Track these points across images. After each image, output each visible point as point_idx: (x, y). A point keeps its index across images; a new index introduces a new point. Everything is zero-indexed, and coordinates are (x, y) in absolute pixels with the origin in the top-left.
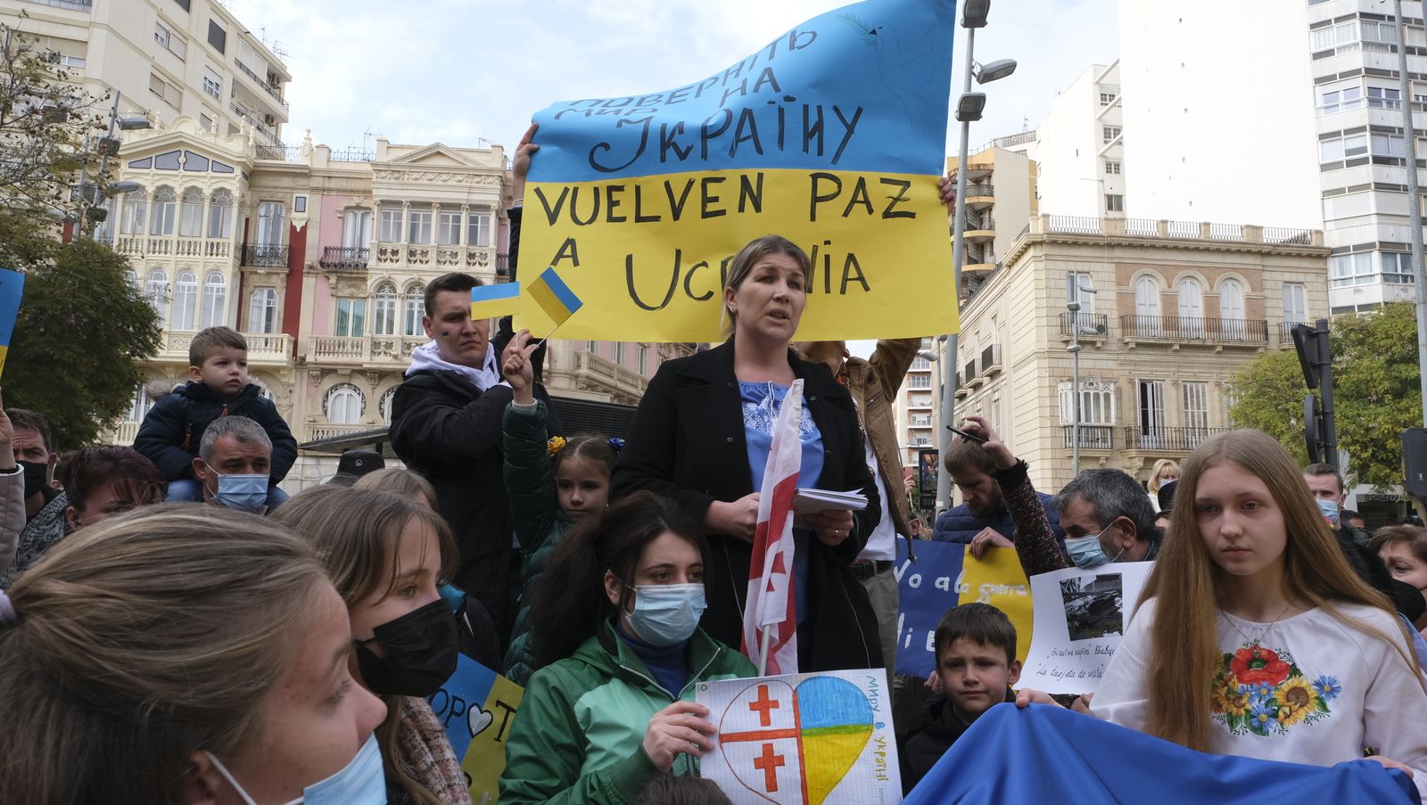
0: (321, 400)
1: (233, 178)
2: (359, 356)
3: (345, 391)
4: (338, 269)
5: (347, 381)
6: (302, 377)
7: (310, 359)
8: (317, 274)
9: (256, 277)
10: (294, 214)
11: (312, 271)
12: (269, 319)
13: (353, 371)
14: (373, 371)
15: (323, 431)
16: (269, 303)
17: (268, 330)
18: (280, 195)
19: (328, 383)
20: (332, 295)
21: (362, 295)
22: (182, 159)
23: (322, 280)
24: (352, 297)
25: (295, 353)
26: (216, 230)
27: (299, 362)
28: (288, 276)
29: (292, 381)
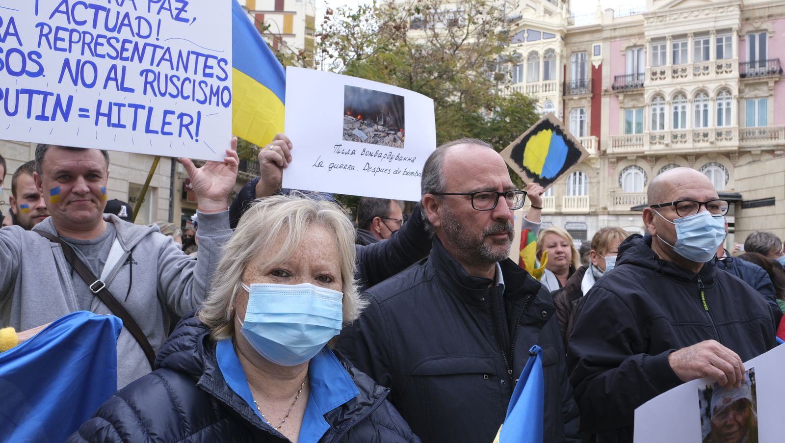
0: (617, 178)
1: (556, 41)
2: (641, 146)
3: (633, 171)
4: (624, 90)
5: (634, 164)
6: (604, 163)
7: (609, 151)
8: (610, 95)
9: (572, 102)
10: (593, 58)
11: (607, 93)
12: (582, 126)
13: (638, 157)
14: (651, 156)
15: (620, 198)
16: (581, 117)
17: (582, 135)
18: (584, 47)
19: (621, 166)
20: (621, 108)
21: (641, 105)
22: (526, 35)
23: (613, 98)
24: (634, 107)
25: (599, 148)
26: (546, 77)
27: (603, 154)
28: (592, 98)
29: (598, 166)
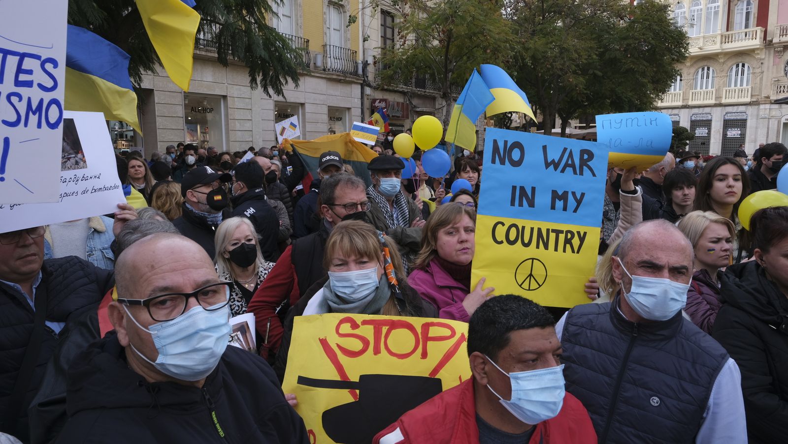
0: (783, 67)
6: (769, 54)
7: (775, 40)
12: (747, 19)
15: (784, 87)
16: (747, 9)
17: (747, 26)
25: (765, 38)
27: (768, 44)
29: (763, 57)
